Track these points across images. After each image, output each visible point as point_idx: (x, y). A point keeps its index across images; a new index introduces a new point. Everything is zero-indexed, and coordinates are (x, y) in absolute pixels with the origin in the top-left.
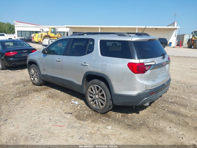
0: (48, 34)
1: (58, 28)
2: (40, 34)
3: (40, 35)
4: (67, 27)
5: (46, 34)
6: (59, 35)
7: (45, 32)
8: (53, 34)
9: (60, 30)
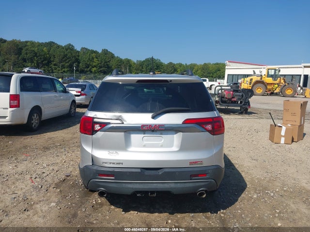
0: (261, 79)
1: (281, 69)
2: (248, 79)
3: (249, 81)
4: (305, 67)
5: (259, 79)
6: (282, 81)
7: (258, 76)
8: (271, 78)
9: (283, 72)
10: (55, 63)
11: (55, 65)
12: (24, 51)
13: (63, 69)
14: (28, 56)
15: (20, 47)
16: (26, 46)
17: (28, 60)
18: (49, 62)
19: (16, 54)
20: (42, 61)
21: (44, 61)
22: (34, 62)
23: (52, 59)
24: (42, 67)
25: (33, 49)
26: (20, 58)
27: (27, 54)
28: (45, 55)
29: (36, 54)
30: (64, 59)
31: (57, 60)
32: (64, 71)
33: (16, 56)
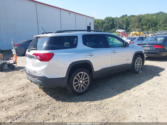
10: (159, 24)
11: (159, 26)
12: (143, 20)
13: (165, 28)
14: (144, 22)
15: (141, 18)
16: (144, 17)
17: (144, 24)
18: (156, 24)
19: (138, 22)
20: (152, 24)
21: (153, 24)
22: (147, 25)
23: (158, 23)
24: (152, 27)
25: (148, 18)
26: (140, 24)
27: (144, 21)
28: (154, 20)
29: (149, 20)
30: (166, 22)
31: (161, 23)
32: (165, 29)
33: (138, 23)
